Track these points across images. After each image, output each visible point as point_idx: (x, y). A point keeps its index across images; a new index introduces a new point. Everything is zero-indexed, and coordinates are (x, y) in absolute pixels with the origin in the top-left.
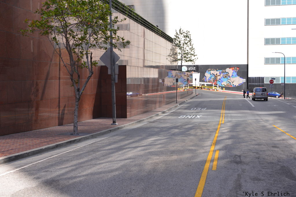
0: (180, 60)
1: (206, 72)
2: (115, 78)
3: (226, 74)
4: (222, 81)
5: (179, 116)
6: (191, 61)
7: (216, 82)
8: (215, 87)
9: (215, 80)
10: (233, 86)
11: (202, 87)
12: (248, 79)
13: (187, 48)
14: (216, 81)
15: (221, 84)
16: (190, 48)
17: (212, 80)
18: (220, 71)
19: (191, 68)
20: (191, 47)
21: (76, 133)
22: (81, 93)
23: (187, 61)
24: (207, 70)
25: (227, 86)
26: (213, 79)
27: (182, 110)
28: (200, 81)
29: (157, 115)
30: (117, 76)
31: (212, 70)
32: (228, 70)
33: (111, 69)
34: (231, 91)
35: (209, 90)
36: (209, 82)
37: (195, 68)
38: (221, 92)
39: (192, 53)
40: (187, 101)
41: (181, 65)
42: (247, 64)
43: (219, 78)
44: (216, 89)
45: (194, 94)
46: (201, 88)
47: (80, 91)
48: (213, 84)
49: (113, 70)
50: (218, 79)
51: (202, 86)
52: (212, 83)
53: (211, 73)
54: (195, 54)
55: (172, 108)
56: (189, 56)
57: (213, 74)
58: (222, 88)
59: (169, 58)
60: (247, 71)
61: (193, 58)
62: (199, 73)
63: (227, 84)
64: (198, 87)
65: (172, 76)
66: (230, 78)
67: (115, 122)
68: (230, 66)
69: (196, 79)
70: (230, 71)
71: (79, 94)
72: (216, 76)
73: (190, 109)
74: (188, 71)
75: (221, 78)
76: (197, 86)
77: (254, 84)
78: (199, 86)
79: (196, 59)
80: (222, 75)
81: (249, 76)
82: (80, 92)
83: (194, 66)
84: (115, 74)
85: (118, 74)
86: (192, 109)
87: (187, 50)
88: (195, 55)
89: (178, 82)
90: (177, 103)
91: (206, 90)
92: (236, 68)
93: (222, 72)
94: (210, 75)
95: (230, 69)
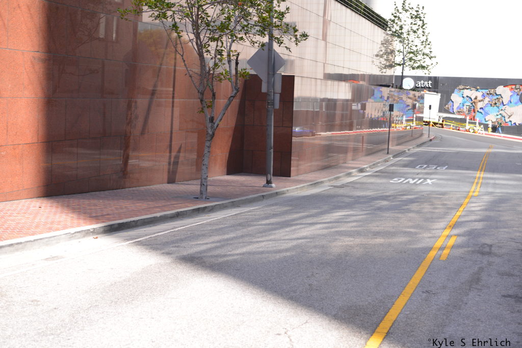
0: (399, 65)
1: (453, 92)
2: (274, 100)
3: (495, 97)
4: (487, 114)
5: (392, 178)
6: (423, 67)
7: (473, 114)
8: (472, 125)
9: (472, 109)
10: (510, 125)
11: (444, 123)
13: (416, 42)
14: (474, 112)
15: (484, 119)
16: (422, 41)
17: (465, 109)
18: (484, 91)
19: (422, 82)
20: (424, 38)
21: (204, 197)
22: (215, 125)
23: (413, 68)
24: (455, 87)
26: (468, 107)
27: (398, 168)
28: (440, 110)
29: (349, 175)
30: (277, 97)
31: (468, 89)
32: (500, 90)
33: (268, 82)
34: (505, 135)
35: (459, 130)
36: (459, 112)
37: (430, 82)
38: (484, 135)
39: (427, 51)
40: (409, 150)
41: (401, 75)
43: (480, 105)
44: (474, 129)
45: (425, 138)
46: (442, 124)
47: (214, 121)
48: (468, 118)
49: (271, 85)
51: (443, 121)
52: (466, 116)
53: (464, 96)
54: (432, 55)
55: (379, 163)
56: (420, 57)
57: (467, 96)
58: (486, 127)
59: (377, 61)
61: (427, 62)
62: (440, 94)
64: (435, 124)
65: (381, 97)
66: (505, 106)
67: (271, 183)
68: (505, 82)
69: (430, 106)
70: (505, 92)
71: (212, 127)
72: (474, 102)
73: (414, 167)
74: (415, 89)
75: (484, 105)
76: (432, 121)
78: (436, 121)
79: (434, 64)
80: (487, 100)
82: (214, 123)
83: (430, 78)
84: (274, 93)
85: (280, 92)
86: (417, 167)
87: (416, 46)
88: (432, 57)
89: (393, 111)
90: (388, 153)
91: (451, 130)
92: (518, 86)
93: (488, 94)
94: (463, 98)
95: (506, 88)
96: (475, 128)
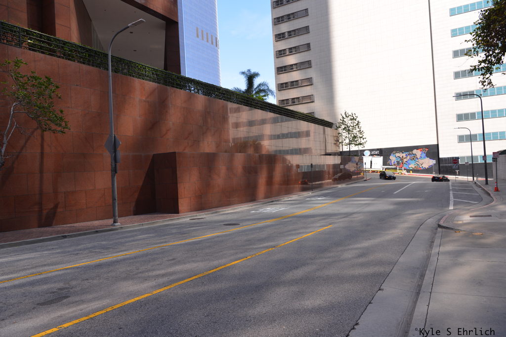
1: (390, 155)
3: (413, 156)
4: (410, 164)
7: (401, 165)
8: (400, 171)
10: (422, 168)
12: (439, 160)
15: (407, 167)
18: (406, 153)
24: (392, 153)
25: (415, 169)
28: (383, 165)
31: (398, 153)
32: (415, 151)
33: (111, 157)
34: (420, 174)
37: (378, 151)
38: (407, 175)
42: (436, 143)
48: (398, 167)
49: (113, 158)
50: (405, 162)
51: (385, 170)
53: (396, 156)
57: (398, 156)
58: (408, 171)
60: (437, 151)
62: (382, 157)
63: (415, 166)
66: (418, 160)
68: (417, 148)
70: (418, 153)
72: (402, 159)
74: (371, 155)
75: (407, 160)
76: (379, 170)
77: (447, 165)
78: (381, 170)
79: (366, 142)
80: (408, 157)
81: (441, 156)
83: (378, 149)
88: (364, 138)
92: (424, 149)
93: (409, 154)
95: (418, 150)
96: (402, 172)
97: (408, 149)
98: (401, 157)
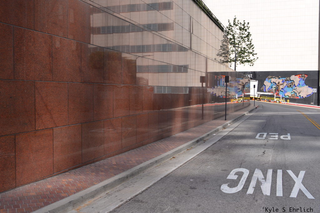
0: (233, 61)
1: (265, 80)
3: (290, 82)
4: (286, 92)
6: (248, 61)
7: (277, 92)
8: (278, 99)
9: (277, 90)
10: (299, 97)
12: (319, 89)
14: (278, 91)
15: (284, 95)
17: (274, 89)
18: (283, 79)
20: (249, 43)
24: (266, 77)
25: (292, 97)
28: (258, 91)
31: (273, 78)
32: (293, 77)
34: (297, 104)
35: (270, 102)
36: (269, 92)
37: (251, 75)
38: (285, 104)
39: (251, 51)
42: (317, 70)
43: (281, 87)
44: (279, 101)
45: (252, 107)
46: (260, 99)
48: (275, 95)
50: (281, 89)
51: (260, 97)
52: (274, 93)
56: (246, 54)
57: (274, 82)
62: (257, 81)
63: (292, 95)
64: (256, 99)
66: (296, 87)
68: (295, 73)
70: (296, 79)
72: (278, 85)
75: (284, 87)
76: (254, 97)
78: (256, 97)
79: (256, 58)
80: (285, 84)
83: (251, 73)
87: (244, 48)
88: (254, 54)
90: (226, 119)
91: (266, 102)
92: (303, 75)
93: (285, 80)
94: (271, 83)
95: (296, 76)
97: (286, 75)
98: (277, 83)
